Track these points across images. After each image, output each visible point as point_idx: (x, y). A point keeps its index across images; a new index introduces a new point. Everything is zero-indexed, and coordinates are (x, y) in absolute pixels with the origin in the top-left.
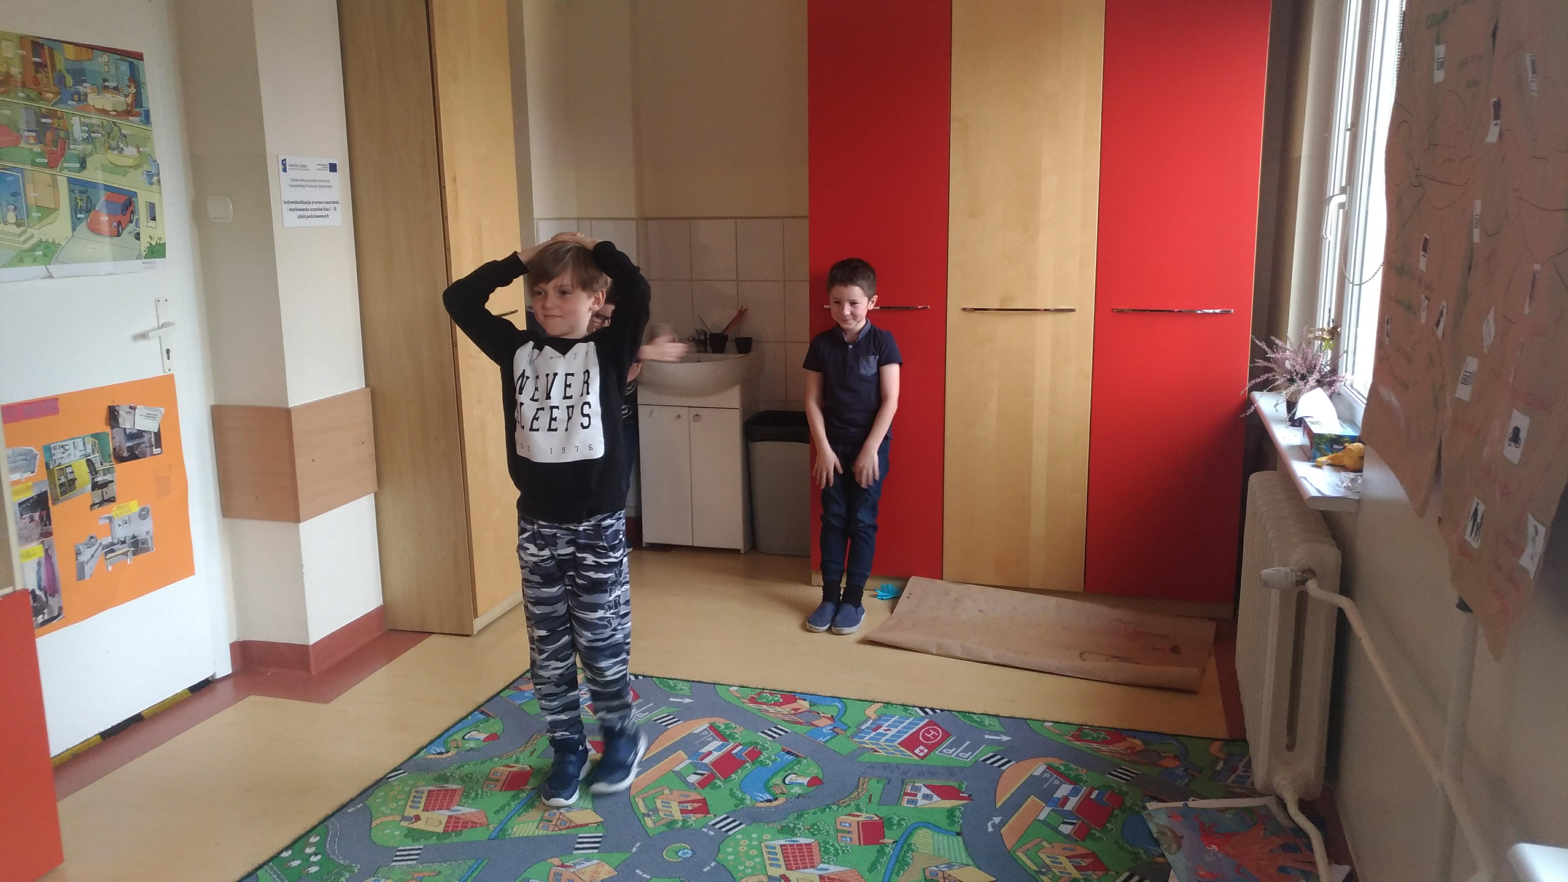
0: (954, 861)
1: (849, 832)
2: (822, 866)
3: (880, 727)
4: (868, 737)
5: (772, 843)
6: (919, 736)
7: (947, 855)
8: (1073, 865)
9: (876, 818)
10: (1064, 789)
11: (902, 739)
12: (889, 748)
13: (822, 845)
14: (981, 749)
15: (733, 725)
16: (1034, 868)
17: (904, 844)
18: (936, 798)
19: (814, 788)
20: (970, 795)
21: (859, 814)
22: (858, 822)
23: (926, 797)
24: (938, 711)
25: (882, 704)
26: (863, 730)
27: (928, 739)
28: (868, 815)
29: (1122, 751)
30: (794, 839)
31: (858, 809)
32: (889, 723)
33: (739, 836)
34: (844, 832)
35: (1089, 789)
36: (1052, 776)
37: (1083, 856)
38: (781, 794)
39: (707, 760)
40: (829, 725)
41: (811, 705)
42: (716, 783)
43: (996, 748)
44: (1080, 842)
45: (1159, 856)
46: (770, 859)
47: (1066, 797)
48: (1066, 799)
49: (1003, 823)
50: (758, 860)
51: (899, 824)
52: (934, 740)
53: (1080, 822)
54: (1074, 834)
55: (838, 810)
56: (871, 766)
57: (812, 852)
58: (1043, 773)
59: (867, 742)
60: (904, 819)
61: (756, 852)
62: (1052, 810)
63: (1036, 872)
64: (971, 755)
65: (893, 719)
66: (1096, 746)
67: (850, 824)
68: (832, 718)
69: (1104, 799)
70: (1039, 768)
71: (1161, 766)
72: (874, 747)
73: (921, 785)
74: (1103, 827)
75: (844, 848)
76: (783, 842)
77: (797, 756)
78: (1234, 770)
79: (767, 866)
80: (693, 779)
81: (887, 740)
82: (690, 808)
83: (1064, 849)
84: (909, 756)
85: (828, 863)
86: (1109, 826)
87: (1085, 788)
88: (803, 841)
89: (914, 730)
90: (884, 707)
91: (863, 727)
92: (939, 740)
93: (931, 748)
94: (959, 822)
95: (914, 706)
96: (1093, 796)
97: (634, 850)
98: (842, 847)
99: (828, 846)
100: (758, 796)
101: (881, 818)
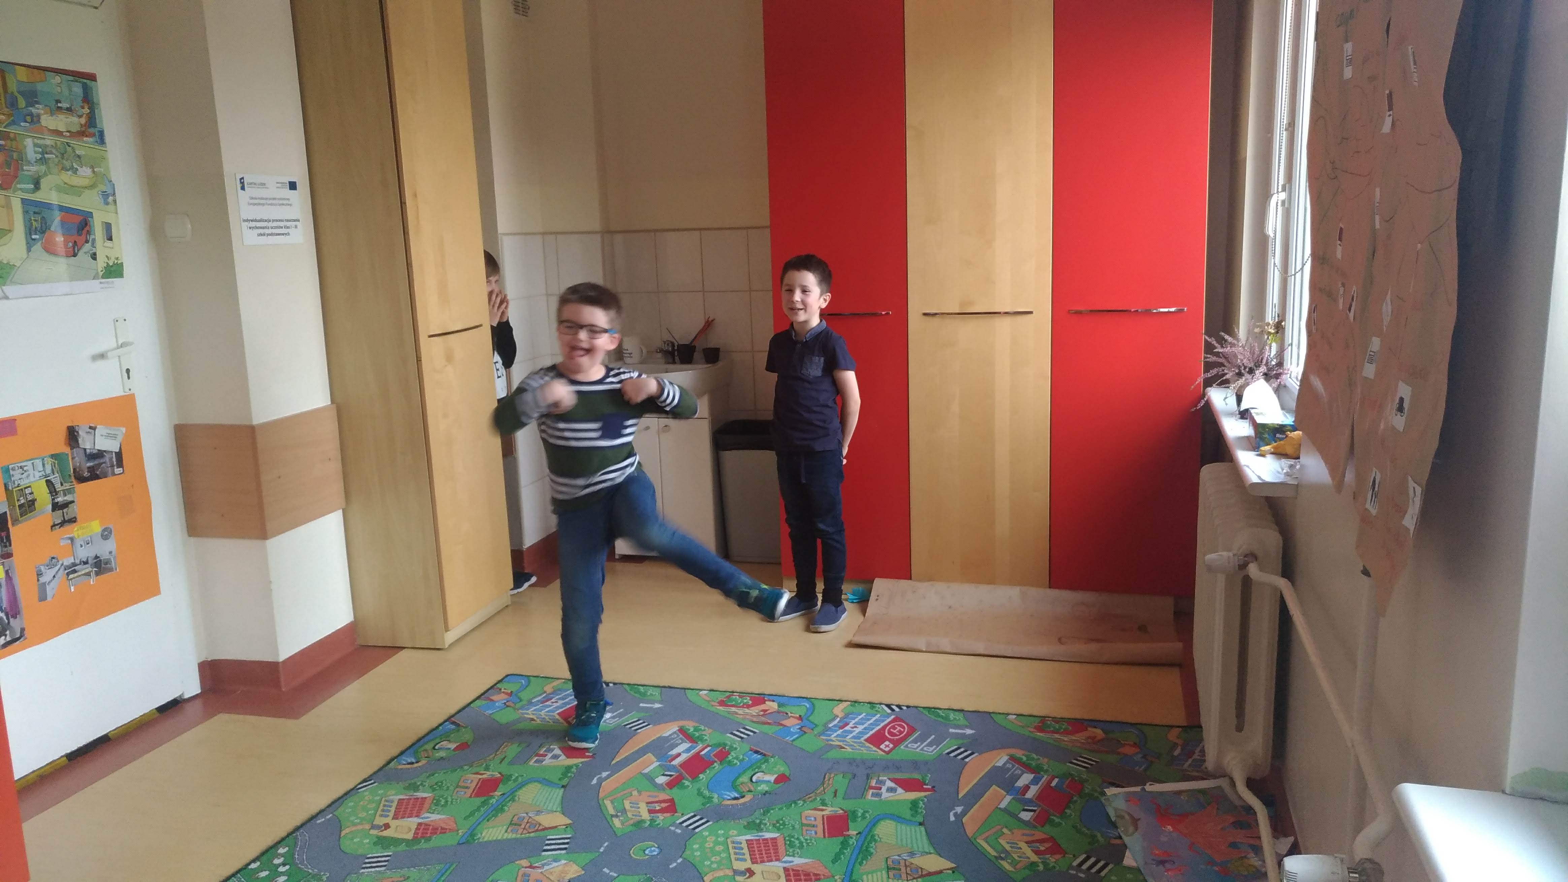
0: (917, 850)
1: (814, 826)
2: (787, 858)
3: (847, 724)
4: (835, 734)
5: (739, 839)
6: (885, 732)
7: (910, 846)
8: (1032, 850)
9: (841, 812)
10: (1026, 778)
11: (868, 735)
12: (855, 745)
13: (787, 838)
14: (945, 742)
15: (702, 728)
16: (994, 854)
17: (868, 836)
18: (900, 790)
19: (779, 785)
20: (933, 787)
21: (824, 808)
22: (823, 816)
23: (890, 790)
24: (905, 708)
25: (849, 703)
26: (830, 728)
27: (895, 735)
28: (833, 809)
29: (1083, 741)
30: (760, 834)
31: (824, 803)
32: (856, 720)
33: (706, 833)
34: (808, 825)
35: (1049, 777)
36: (1013, 766)
37: (1041, 841)
38: (749, 791)
39: (676, 762)
40: (798, 724)
41: (779, 706)
42: (684, 783)
43: (960, 742)
44: (1039, 828)
45: (1115, 838)
46: (736, 854)
47: (1027, 785)
48: (1027, 788)
49: (964, 813)
50: (724, 855)
51: (864, 817)
52: (899, 735)
53: (1040, 809)
54: (1034, 820)
55: (803, 805)
56: (837, 762)
57: (777, 846)
58: (1005, 764)
59: (834, 739)
60: (868, 812)
61: (722, 848)
62: (1013, 798)
63: (995, 857)
64: (935, 749)
65: (860, 717)
66: (1057, 736)
67: (815, 818)
68: (800, 718)
69: (1065, 786)
70: (1001, 759)
71: (1119, 753)
72: (841, 744)
73: (885, 778)
74: (1062, 813)
75: (808, 841)
76: (749, 837)
77: (765, 755)
78: (1190, 754)
79: (733, 860)
80: (661, 780)
81: (854, 737)
82: (658, 808)
83: (1023, 835)
84: (875, 751)
85: (793, 856)
86: (1068, 811)
87: (1046, 777)
88: (768, 835)
89: (879, 727)
90: (851, 705)
91: (830, 725)
92: (905, 735)
93: (896, 743)
94: (922, 812)
95: (881, 704)
96: (1054, 784)
97: (602, 850)
98: (806, 840)
99: (792, 839)
100: (726, 795)
101: (845, 812)
